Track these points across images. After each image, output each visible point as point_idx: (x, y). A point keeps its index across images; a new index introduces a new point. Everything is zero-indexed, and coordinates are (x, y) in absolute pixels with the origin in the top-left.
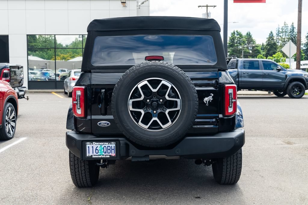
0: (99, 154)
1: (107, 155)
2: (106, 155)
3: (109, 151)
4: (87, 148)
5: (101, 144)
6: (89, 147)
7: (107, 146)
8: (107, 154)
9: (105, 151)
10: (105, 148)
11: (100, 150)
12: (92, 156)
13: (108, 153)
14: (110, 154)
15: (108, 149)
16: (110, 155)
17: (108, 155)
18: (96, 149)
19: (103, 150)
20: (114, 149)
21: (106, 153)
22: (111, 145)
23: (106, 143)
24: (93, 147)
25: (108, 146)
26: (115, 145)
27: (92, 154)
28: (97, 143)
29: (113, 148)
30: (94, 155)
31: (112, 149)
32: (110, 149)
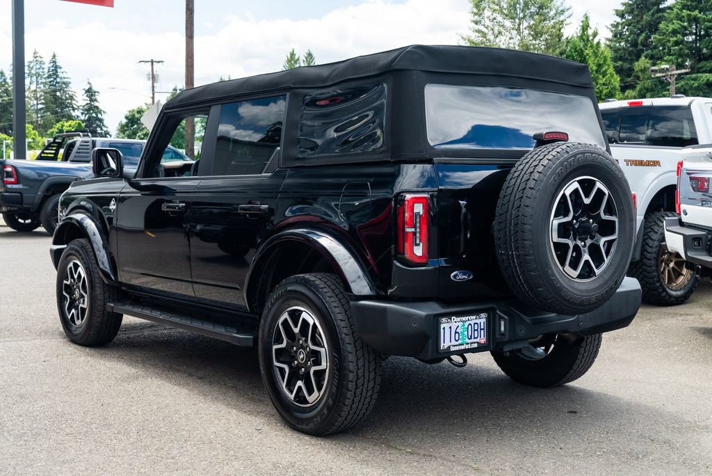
0: (460, 342)
1: (473, 343)
2: (471, 343)
3: (476, 332)
4: (442, 330)
5: (464, 319)
6: (444, 328)
7: (472, 323)
8: (473, 340)
9: (470, 335)
10: (470, 327)
11: (462, 333)
12: (449, 347)
13: (475, 338)
14: (477, 340)
15: (475, 330)
16: (477, 343)
17: (475, 343)
18: (456, 333)
19: (466, 333)
20: (484, 329)
21: (471, 338)
22: (478, 321)
23: (472, 317)
24: (450, 327)
25: (474, 324)
26: (485, 320)
27: (450, 344)
28: (459, 319)
29: (482, 327)
30: (453, 346)
31: (481, 329)
32: (477, 330)
